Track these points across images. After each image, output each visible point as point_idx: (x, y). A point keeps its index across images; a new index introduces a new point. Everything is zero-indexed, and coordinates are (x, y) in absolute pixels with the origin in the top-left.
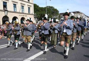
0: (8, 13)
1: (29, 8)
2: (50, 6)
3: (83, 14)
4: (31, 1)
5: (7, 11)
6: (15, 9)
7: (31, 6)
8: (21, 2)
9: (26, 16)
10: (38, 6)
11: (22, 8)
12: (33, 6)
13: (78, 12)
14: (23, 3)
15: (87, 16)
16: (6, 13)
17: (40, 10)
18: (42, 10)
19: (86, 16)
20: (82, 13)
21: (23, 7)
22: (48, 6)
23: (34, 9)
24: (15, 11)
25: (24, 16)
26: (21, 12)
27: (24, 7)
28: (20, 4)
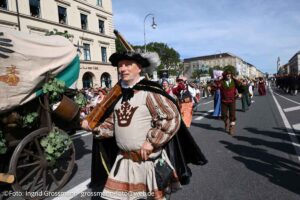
1: (103, 50)
4: (107, 32)
7: (107, 44)
8: (81, 34)
9: (96, 68)
11: (85, 50)
12: (112, 43)
13: (225, 55)
14: (86, 35)
19: (244, 63)
20: (235, 57)
21: (86, 47)
22: (151, 44)
25: (90, 68)
26: (82, 58)
27: (91, 46)
28: (80, 40)
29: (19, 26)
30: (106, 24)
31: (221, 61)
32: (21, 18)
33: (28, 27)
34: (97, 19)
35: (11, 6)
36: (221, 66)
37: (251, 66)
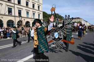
0: (22, 18)
1: (39, 15)
4: (40, 9)
5: (21, 17)
6: (28, 15)
8: (32, 10)
10: (46, 14)
12: (42, 13)
13: (78, 18)
14: (34, 10)
16: (20, 18)
20: (81, 19)
21: (34, 14)
23: (43, 15)
24: (27, 17)
26: (32, 17)
28: (32, 12)
29: (14, 7)
30: (40, 7)
31: (77, 20)
32: (15, 5)
33: (17, 7)
34: (38, 5)
35: (12, 1)
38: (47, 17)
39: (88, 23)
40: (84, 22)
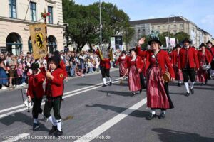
1: (50, 8)
2: (103, 3)
3: (193, 24)
6: (14, 10)
7: (54, 2)
10: (72, 3)
11: (32, 9)
13: (178, 19)
15: (203, 31)
17: (78, 13)
18: (85, 12)
19: (199, 29)
20: (188, 22)
21: (33, 5)
22: (98, 4)
23: (63, 10)
24: (12, 17)
26: (29, 18)
27: (37, 5)
31: (172, 26)
36: (172, 32)
37: (206, 33)
38: (75, 17)
39: (208, 36)
40: (198, 32)
